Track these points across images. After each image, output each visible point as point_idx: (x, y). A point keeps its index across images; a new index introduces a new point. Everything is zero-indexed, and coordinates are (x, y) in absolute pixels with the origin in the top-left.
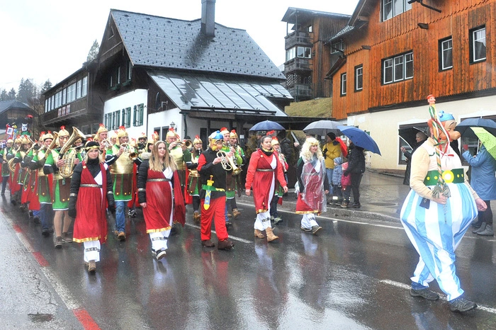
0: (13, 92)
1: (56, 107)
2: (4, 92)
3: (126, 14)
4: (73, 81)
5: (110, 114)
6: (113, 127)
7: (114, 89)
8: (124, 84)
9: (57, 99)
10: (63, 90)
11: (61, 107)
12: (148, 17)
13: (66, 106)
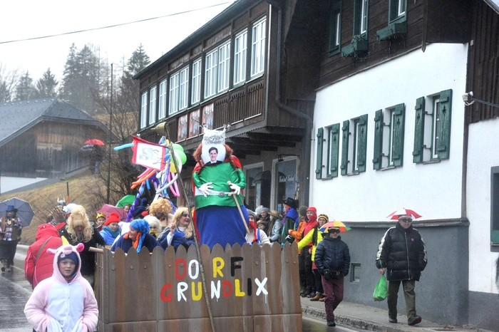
0: (49, 81)
1: (173, 111)
2: (26, 80)
4: (221, 36)
5: (333, 129)
6: (345, 168)
7: (348, 50)
8: (383, 34)
9: (174, 88)
10: (191, 63)
11: (188, 113)
13: (201, 107)
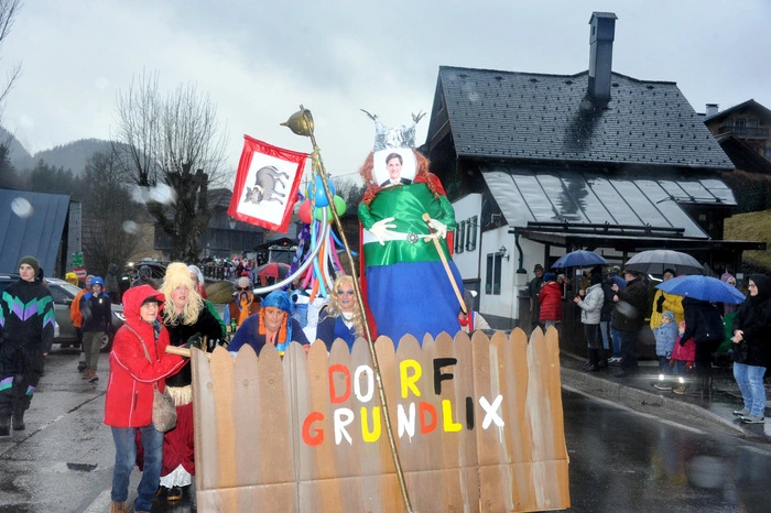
3: (463, 73)
12: (498, 75)
